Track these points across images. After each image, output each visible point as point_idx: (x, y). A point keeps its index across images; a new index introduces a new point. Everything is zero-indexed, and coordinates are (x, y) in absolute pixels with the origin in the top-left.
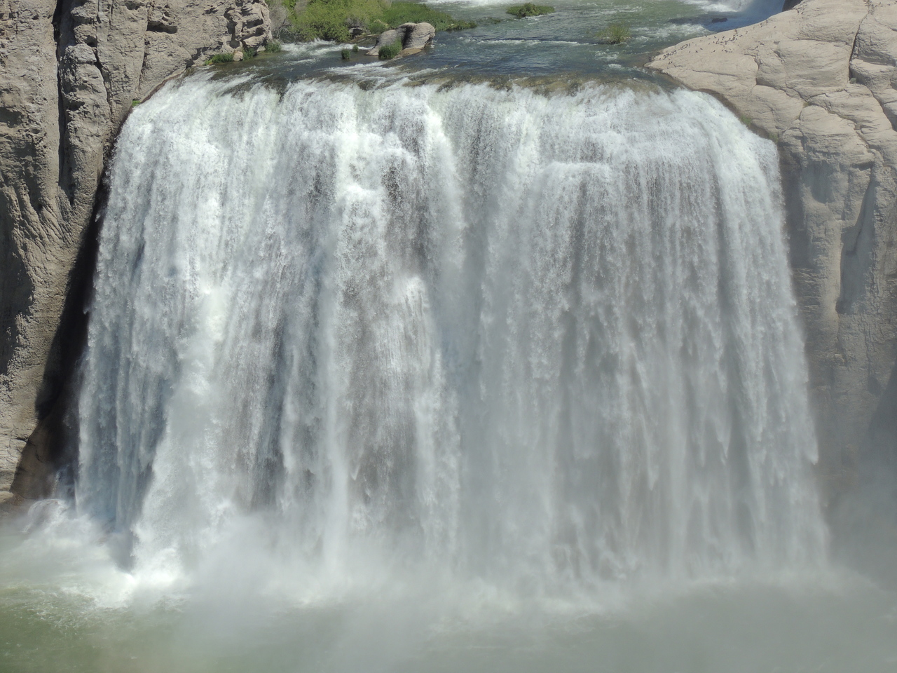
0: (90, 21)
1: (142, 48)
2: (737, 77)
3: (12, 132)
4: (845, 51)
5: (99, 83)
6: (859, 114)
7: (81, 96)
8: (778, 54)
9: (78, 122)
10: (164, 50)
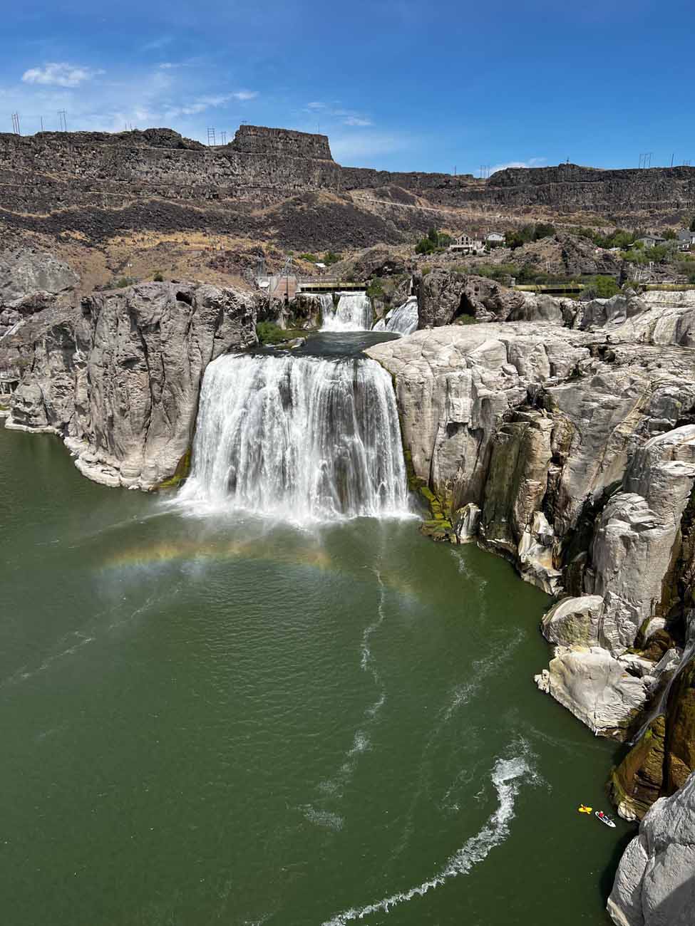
0: (196, 335)
1: (212, 343)
2: (386, 356)
3: (174, 368)
4: (420, 347)
5: (199, 354)
6: (420, 367)
7: (194, 358)
8: (401, 348)
9: (193, 366)
10: (220, 345)
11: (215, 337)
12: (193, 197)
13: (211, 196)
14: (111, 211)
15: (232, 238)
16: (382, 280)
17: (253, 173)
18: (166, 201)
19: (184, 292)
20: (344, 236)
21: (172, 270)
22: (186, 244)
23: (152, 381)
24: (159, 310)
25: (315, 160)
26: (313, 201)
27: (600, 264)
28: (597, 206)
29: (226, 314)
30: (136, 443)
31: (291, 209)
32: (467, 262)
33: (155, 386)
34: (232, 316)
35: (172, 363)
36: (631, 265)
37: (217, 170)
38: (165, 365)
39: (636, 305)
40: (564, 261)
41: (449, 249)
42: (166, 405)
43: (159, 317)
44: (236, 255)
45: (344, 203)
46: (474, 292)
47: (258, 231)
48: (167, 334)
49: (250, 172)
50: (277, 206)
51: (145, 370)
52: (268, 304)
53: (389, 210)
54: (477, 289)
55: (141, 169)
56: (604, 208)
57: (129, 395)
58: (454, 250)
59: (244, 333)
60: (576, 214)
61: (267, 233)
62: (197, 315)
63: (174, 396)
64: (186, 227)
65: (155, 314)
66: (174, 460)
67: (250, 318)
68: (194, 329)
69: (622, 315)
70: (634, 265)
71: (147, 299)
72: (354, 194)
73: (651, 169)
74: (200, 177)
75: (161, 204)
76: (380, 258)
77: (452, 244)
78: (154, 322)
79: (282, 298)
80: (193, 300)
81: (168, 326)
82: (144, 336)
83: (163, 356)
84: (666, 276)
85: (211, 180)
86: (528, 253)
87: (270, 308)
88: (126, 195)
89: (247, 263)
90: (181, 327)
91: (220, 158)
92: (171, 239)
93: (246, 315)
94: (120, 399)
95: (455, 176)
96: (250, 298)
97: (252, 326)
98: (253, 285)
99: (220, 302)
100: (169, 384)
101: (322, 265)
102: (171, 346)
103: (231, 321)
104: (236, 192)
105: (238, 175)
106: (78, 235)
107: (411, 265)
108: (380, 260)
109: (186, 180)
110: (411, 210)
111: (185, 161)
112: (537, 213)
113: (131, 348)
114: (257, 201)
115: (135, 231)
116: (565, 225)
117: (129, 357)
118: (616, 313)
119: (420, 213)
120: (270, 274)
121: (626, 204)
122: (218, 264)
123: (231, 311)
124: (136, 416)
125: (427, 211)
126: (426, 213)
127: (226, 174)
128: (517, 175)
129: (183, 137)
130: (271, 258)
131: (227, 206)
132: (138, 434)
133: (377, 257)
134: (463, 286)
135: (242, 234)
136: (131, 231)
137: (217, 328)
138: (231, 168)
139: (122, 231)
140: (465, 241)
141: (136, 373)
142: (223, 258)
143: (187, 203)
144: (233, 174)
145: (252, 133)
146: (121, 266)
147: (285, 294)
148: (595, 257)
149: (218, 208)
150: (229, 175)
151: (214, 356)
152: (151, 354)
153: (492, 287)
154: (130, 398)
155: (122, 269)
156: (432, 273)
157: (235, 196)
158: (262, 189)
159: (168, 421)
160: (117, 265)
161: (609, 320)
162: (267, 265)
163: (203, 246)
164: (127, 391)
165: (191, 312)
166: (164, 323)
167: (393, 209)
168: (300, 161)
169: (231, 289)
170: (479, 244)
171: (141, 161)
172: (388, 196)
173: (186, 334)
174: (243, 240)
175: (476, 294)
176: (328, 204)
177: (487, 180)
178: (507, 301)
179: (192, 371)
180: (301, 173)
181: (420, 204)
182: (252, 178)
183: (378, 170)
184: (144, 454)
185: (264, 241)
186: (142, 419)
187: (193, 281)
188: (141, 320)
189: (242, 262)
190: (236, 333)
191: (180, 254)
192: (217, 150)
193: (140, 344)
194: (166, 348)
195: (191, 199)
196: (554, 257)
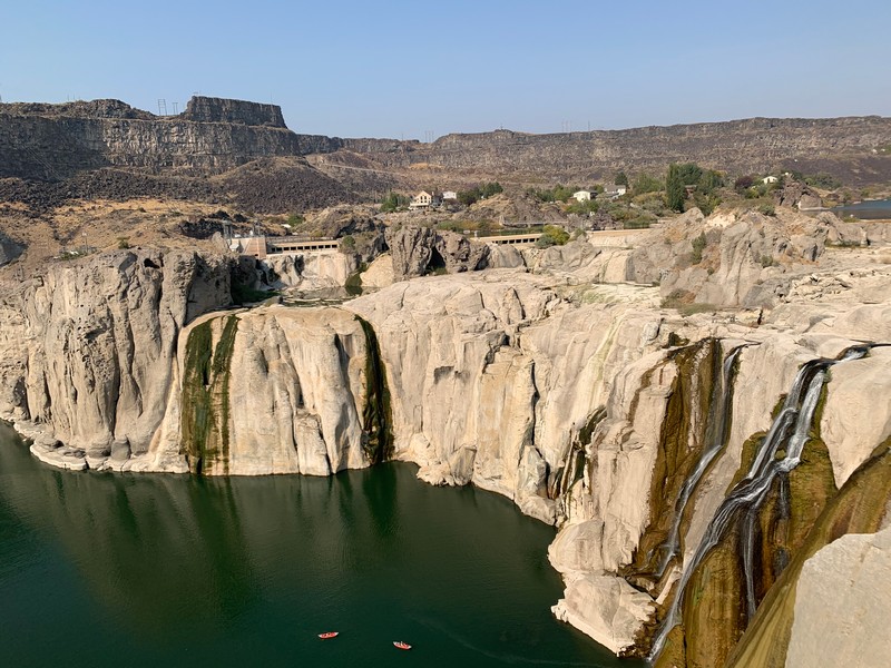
1: (185, 307)
3: (145, 336)
5: (171, 320)
7: (167, 324)
9: (165, 333)
10: (193, 309)
11: (188, 301)
16: (353, 237)
17: (208, 141)
19: (152, 258)
22: (143, 210)
23: (120, 352)
28: (532, 166)
29: (198, 278)
30: (103, 419)
31: (249, 174)
33: (124, 357)
34: (205, 279)
35: (142, 331)
37: (170, 138)
38: (134, 334)
39: (589, 249)
41: (410, 208)
43: (126, 285)
45: (301, 167)
46: (443, 245)
48: (135, 303)
49: (205, 140)
51: (111, 341)
53: (344, 173)
54: (445, 242)
59: (219, 295)
61: (226, 197)
62: (167, 280)
64: (140, 194)
65: (121, 282)
66: (148, 434)
67: (224, 280)
68: (165, 295)
69: (578, 259)
71: (112, 268)
73: (573, 133)
78: (121, 290)
81: (136, 294)
82: (110, 306)
83: (132, 325)
85: (164, 148)
86: (482, 209)
90: (151, 292)
91: (173, 127)
93: (220, 277)
95: (403, 142)
97: (226, 287)
99: (192, 266)
100: (139, 352)
101: (287, 226)
102: (140, 314)
103: (204, 284)
104: (191, 159)
105: (191, 143)
106: (20, 206)
108: (347, 219)
110: (365, 173)
112: (480, 173)
113: (95, 318)
114: (213, 167)
117: (94, 328)
118: (572, 258)
119: (374, 175)
121: (556, 163)
123: (204, 274)
124: (103, 390)
125: (381, 174)
126: (379, 176)
127: (180, 143)
129: (132, 107)
131: (183, 173)
133: (343, 216)
134: (433, 240)
135: (201, 200)
136: (79, 200)
137: (189, 293)
138: (185, 137)
139: (70, 200)
140: (424, 200)
141: (102, 345)
143: (140, 171)
144: (187, 143)
145: (205, 104)
146: (69, 236)
147: (256, 255)
150: (183, 143)
151: (188, 320)
152: (118, 324)
155: (72, 239)
157: (191, 163)
160: (65, 236)
161: (567, 264)
163: (159, 213)
165: (161, 278)
166: (132, 290)
167: (348, 172)
168: (254, 129)
172: (342, 160)
173: (156, 300)
174: (201, 205)
175: (445, 247)
176: (285, 168)
177: (432, 144)
179: (164, 338)
181: (373, 167)
183: (330, 137)
184: (113, 430)
185: (225, 205)
186: (110, 393)
190: (210, 296)
191: (137, 221)
192: (169, 119)
193: (106, 314)
194: (135, 316)
195: (143, 167)
196: (507, 211)
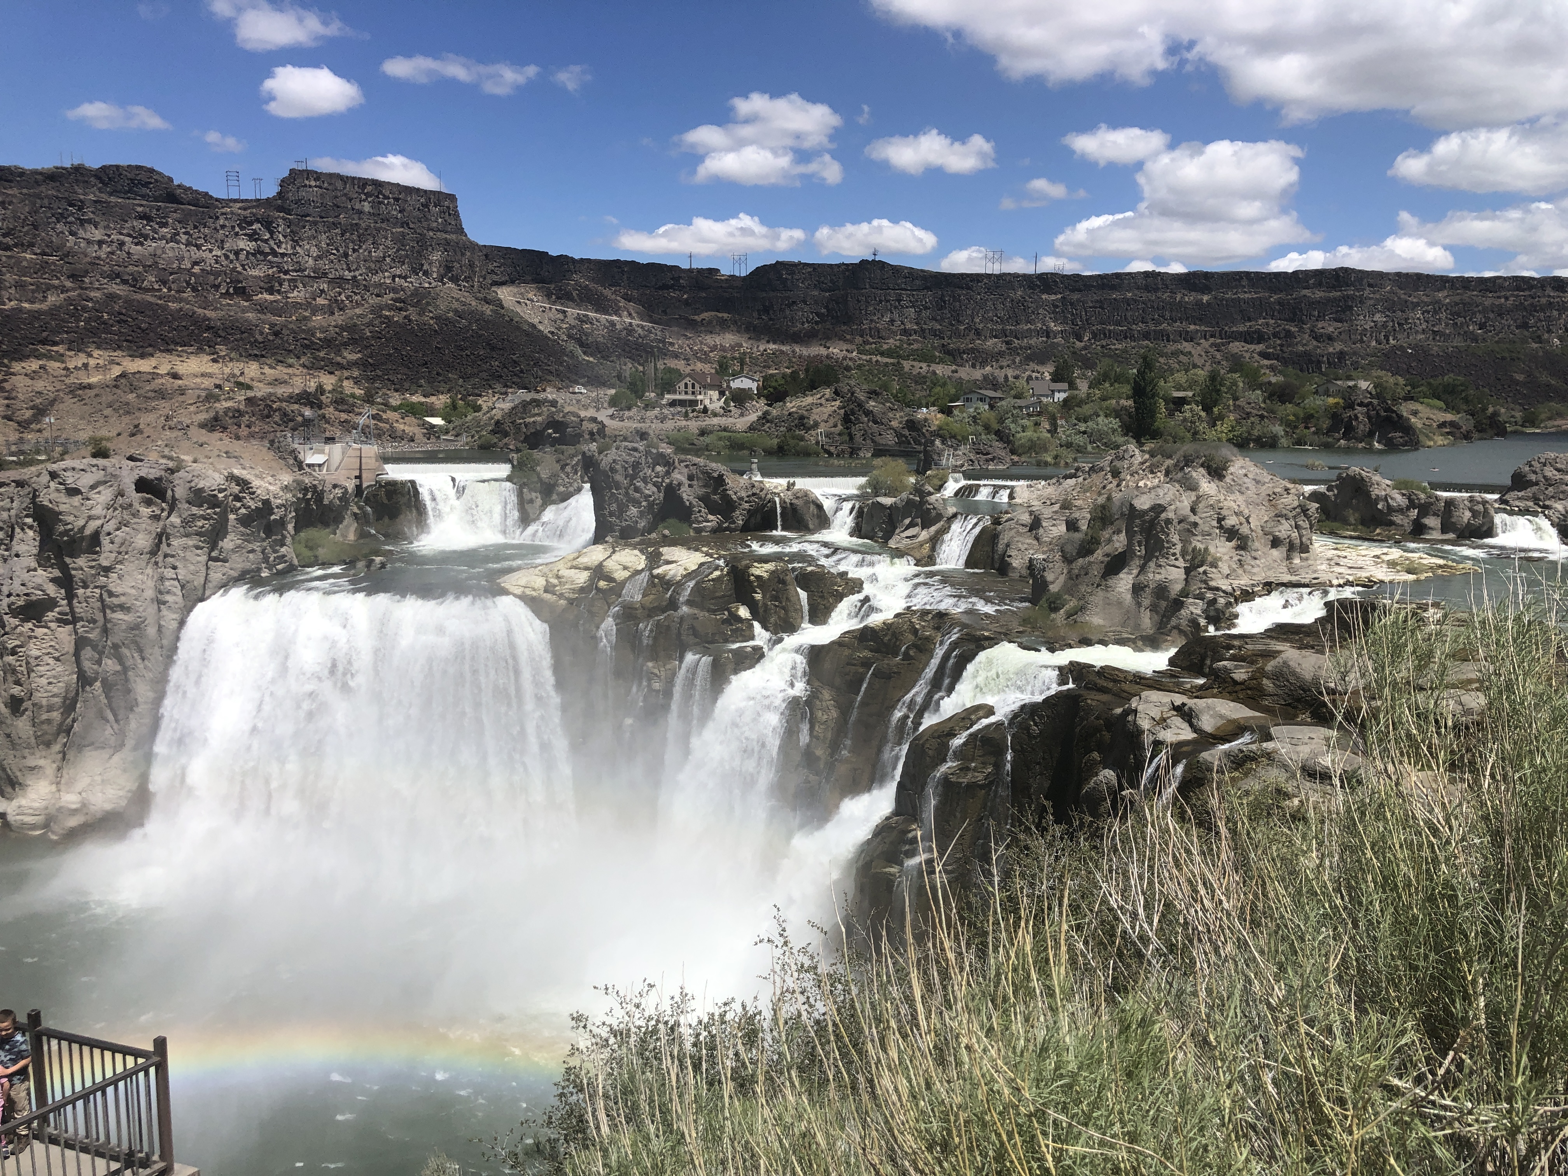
0: (173, 556)
1: (204, 569)
2: (534, 590)
3: (126, 618)
5: (178, 590)
7: (168, 598)
8: (558, 577)
9: (165, 612)
10: (218, 573)
11: (211, 559)
12: (194, 289)
13: (231, 290)
14: (20, 310)
15: (271, 367)
16: (536, 454)
17: (315, 252)
18: (138, 297)
19: (151, 477)
20: (485, 367)
21: (133, 435)
22: (175, 376)
23: (80, 643)
24: (98, 511)
25: (431, 234)
26: (428, 304)
27: (904, 436)
28: (923, 330)
29: (232, 517)
30: (42, 762)
31: (387, 317)
32: (694, 425)
33: (87, 653)
34: (245, 521)
35: (122, 608)
36: (938, 442)
37: (244, 244)
38: (108, 611)
39: (934, 508)
40: (847, 428)
41: (664, 402)
42: (107, 687)
43: (98, 523)
44: (267, 406)
45: (487, 310)
46: (686, 482)
47: (322, 354)
48: (114, 555)
49: (308, 251)
50: (358, 311)
51: (66, 622)
52: (319, 495)
53: (573, 322)
54: (691, 478)
55: (88, 236)
56: (935, 334)
57: (30, 671)
58: (673, 404)
59: (268, 550)
60: (891, 341)
61: (339, 359)
62: (175, 519)
63: (125, 670)
64: (177, 344)
65: (90, 518)
66: (121, 793)
67: (282, 523)
68: (169, 545)
69: (917, 525)
70: (943, 443)
71: (73, 492)
72: (506, 295)
73: (1004, 274)
74: (209, 255)
75: (128, 302)
76: (539, 415)
77: (669, 393)
78: (88, 532)
79: (351, 485)
80: (169, 493)
81: (117, 540)
82: (68, 560)
83: (105, 596)
84: (992, 460)
85: (231, 261)
86: (790, 414)
87: (326, 502)
88: (56, 282)
89: (287, 418)
90: (143, 541)
91: (251, 224)
92: (144, 365)
93: (273, 517)
94: (10, 679)
95: (691, 270)
96: (282, 489)
97: (284, 537)
98: (291, 461)
99: (220, 495)
100: (116, 646)
101: (437, 421)
102: (120, 577)
103: (242, 529)
104: (281, 285)
105: (283, 255)
107: (594, 427)
108: (539, 419)
109: (181, 259)
110: (613, 324)
111: (179, 226)
113: (39, 581)
114: (320, 301)
115: (69, 349)
116: (874, 358)
117: (34, 598)
118: (907, 521)
119: (629, 330)
120: (330, 440)
121: (969, 329)
122: (230, 421)
123: (243, 511)
124: (45, 709)
125: (642, 327)
126: (640, 331)
127: (262, 253)
128: (793, 273)
129: (176, 183)
130: (336, 409)
131: (263, 308)
132: (48, 744)
133: (536, 411)
134: (668, 473)
135: (291, 361)
136: (62, 349)
137: (213, 546)
138: (272, 242)
139: (42, 349)
140: (690, 389)
141: (49, 628)
142: (238, 411)
143: (181, 300)
144: (274, 253)
145: (313, 183)
146: (34, 415)
147: (356, 477)
148: (895, 424)
149: (243, 311)
150: (268, 254)
151: (207, 593)
152: (80, 592)
153: (715, 475)
154: (33, 675)
155: (39, 422)
156: (614, 449)
157: (279, 292)
158: (331, 282)
159: (111, 717)
160: (28, 414)
161: (898, 531)
162: (328, 422)
163: (207, 383)
164: (28, 663)
165: (165, 514)
166: (109, 534)
167: (582, 321)
168: (403, 235)
169: (244, 472)
170: (715, 394)
171: (89, 221)
172: (572, 300)
173: (154, 553)
174: (290, 371)
175: (690, 486)
176: (456, 311)
177: (744, 279)
178: (741, 499)
179: (162, 623)
180: (407, 256)
181: (630, 314)
182: (311, 262)
183: (554, 253)
184: (58, 783)
185: (331, 373)
186: (56, 715)
187: (170, 458)
188: (62, 528)
189: (277, 417)
190: (252, 551)
191: (163, 395)
192: (245, 209)
193: (57, 573)
194: (113, 582)
195: (188, 294)
196: (832, 421)
